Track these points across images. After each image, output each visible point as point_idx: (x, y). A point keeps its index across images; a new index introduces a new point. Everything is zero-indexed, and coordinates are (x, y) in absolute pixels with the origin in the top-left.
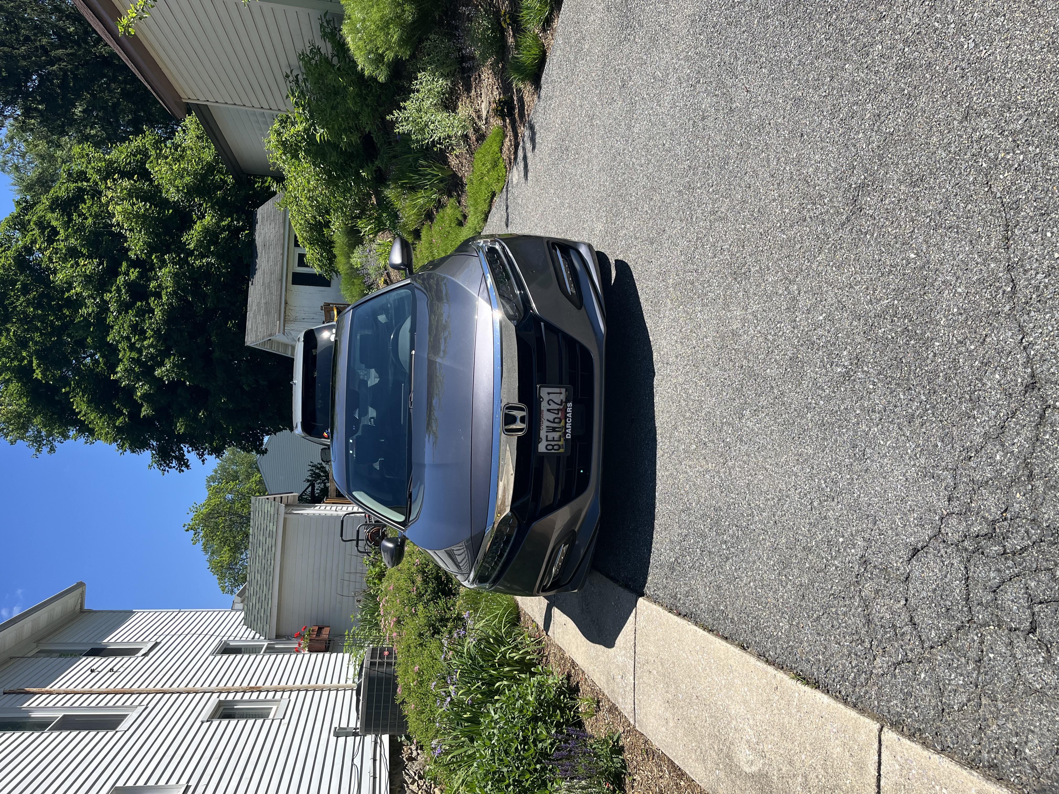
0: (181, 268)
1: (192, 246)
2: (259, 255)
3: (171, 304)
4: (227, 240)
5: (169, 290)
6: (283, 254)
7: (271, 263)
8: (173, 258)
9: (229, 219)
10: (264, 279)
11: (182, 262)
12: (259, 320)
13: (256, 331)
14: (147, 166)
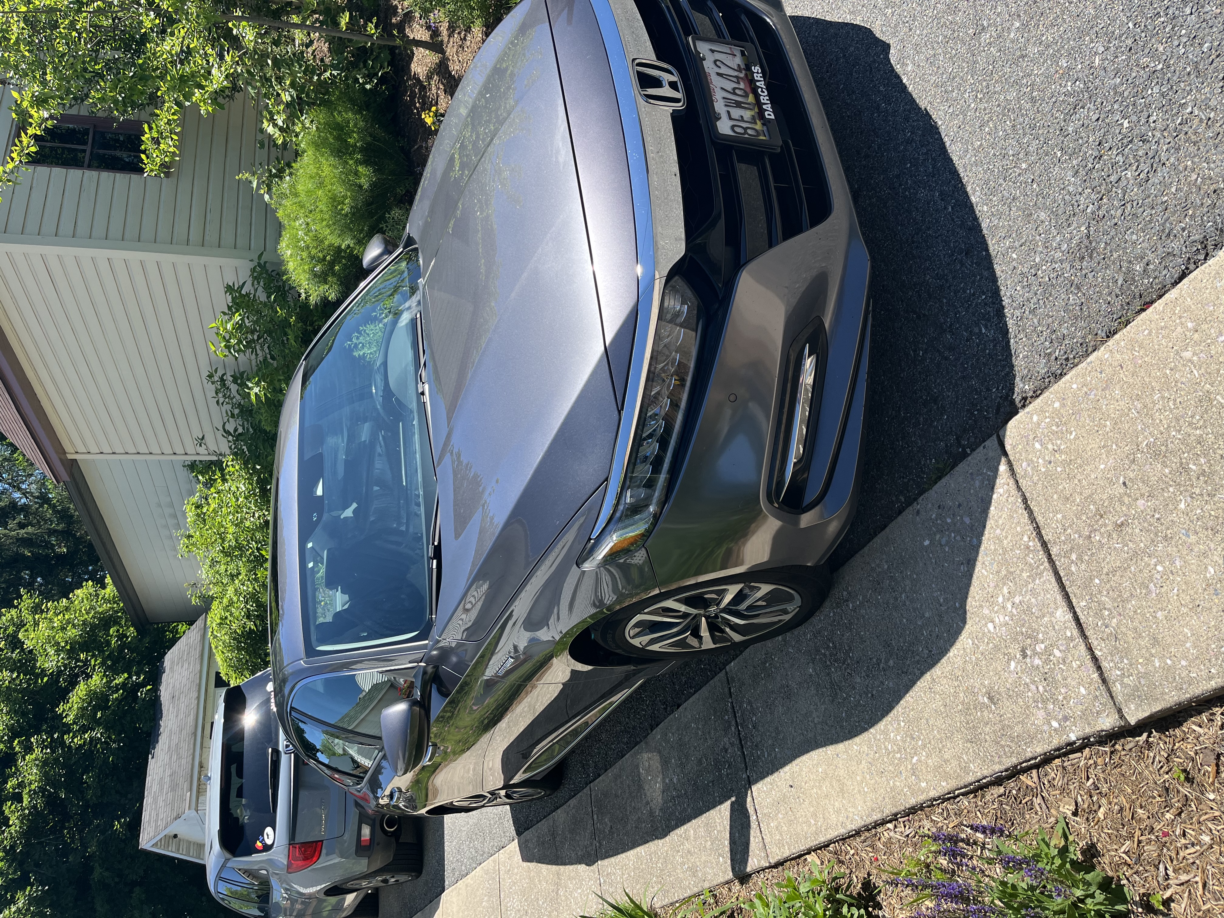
0: (53, 752)
1: (70, 719)
2: (165, 712)
3: (35, 807)
4: (121, 701)
5: (33, 787)
6: (198, 698)
7: (181, 716)
8: (43, 741)
9: (126, 675)
10: (170, 742)
11: (54, 745)
12: (161, 803)
13: (156, 821)
14: (20, 636)
